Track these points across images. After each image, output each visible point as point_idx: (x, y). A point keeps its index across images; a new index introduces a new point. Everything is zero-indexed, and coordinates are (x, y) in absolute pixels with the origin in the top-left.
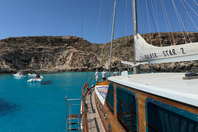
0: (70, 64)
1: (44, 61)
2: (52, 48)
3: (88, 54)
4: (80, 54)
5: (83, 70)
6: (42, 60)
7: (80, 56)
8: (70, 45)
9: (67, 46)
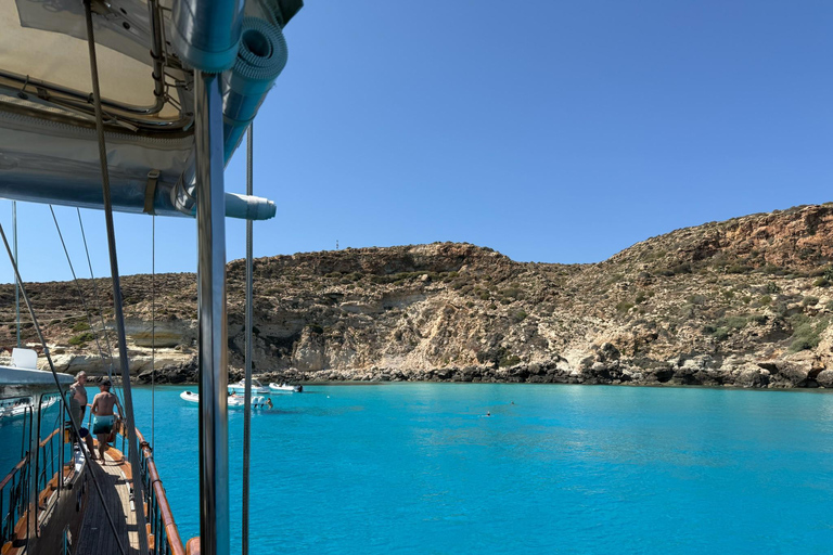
0: (432, 351)
1: (342, 342)
2: (373, 290)
3: (503, 310)
4: (471, 312)
5: (473, 376)
6: (336, 338)
7: (469, 320)
8: (441, 278)
9: (429, 280)
